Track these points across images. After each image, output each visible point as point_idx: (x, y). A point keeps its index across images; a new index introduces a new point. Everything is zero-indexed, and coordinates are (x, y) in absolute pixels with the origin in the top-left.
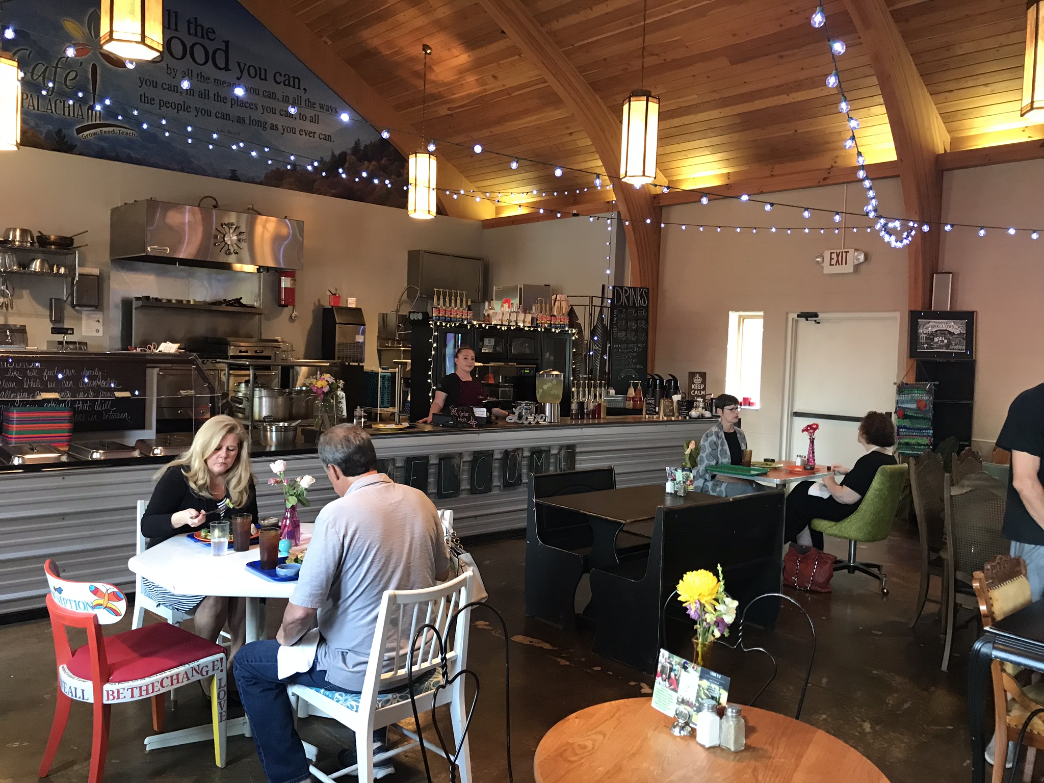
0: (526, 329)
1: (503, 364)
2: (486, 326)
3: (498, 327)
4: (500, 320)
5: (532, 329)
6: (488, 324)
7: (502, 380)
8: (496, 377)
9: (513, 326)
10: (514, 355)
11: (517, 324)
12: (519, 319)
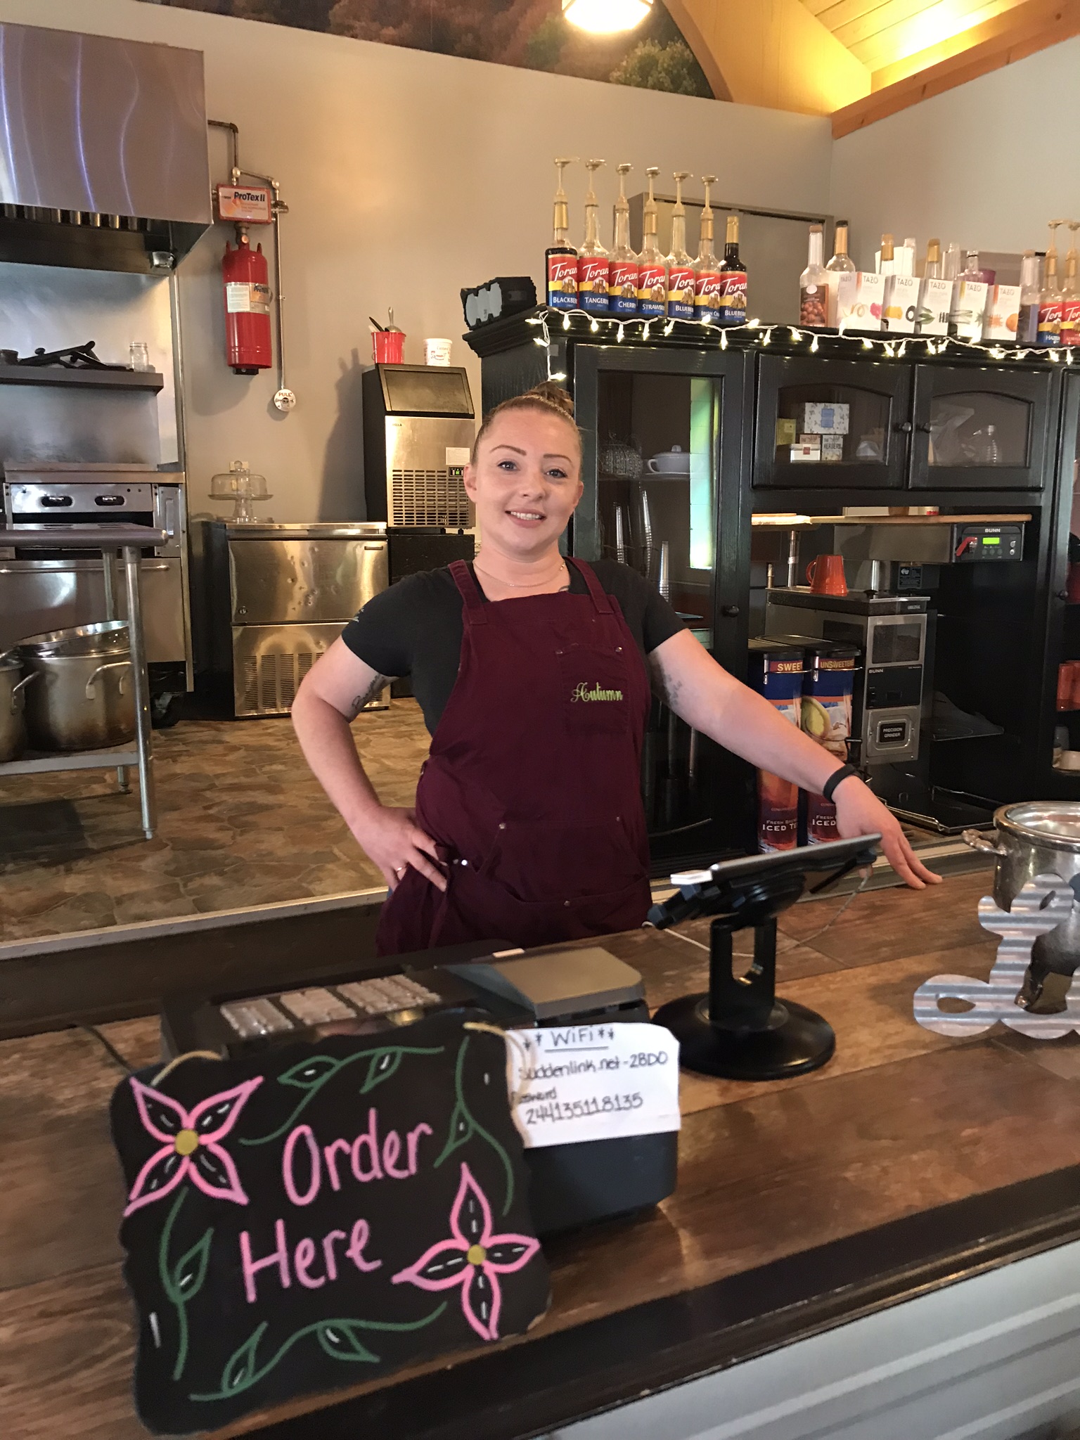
0: (996, 354)
1: (883, 511)
2: (808, 339)
3: (868, 344)
4: (874, 310)
5: (1021, 355)
6: (817, 331)
7: (881, 583)
8: (854, 568)
9: (937, 340)
10: (937, 470)
11: (952, 329)
12: (963, 306)
